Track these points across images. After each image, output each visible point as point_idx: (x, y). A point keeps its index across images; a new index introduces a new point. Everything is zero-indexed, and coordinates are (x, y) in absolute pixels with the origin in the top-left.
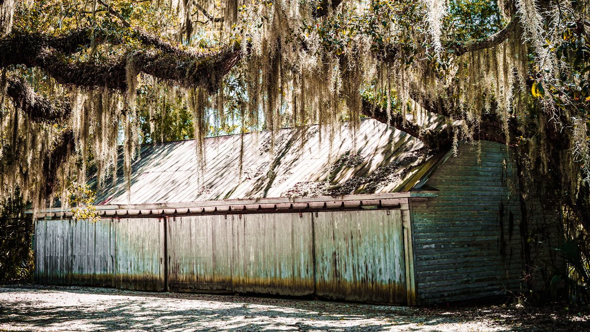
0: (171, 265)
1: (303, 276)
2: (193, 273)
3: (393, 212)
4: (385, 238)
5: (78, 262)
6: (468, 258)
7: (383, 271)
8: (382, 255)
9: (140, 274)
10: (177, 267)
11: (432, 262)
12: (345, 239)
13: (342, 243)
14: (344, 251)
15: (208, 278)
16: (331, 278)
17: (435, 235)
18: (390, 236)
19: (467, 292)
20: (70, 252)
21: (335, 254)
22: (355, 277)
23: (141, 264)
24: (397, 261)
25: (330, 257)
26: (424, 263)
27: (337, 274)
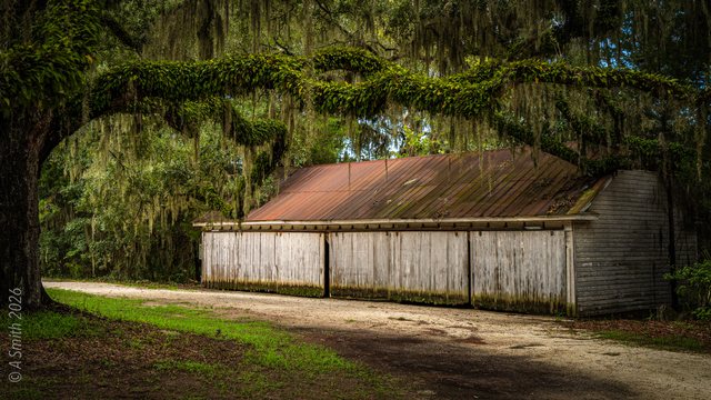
0: (332, 275)
1: (457, 287)
2: (354, 282)
3: (557, 233)
4: (548, 256)
5: (244, 270)
6: (619, 276)
7: (544, 286)
8: (544, 271)
9: (301, 282)
10: (339, 277)
11: (589, 278)
12: (508, 256)
13: (505, 260)
14: (506, 268)
15: (369, 286)
16: (493, 291)
17: (592, 254)
18: (553, 254)
19: (617, 306)
20: (236, 261)
21: (497, 269)
22: (517, 290)
23: (301, 273)
24: (559, 277)
25: (492, 272)
26: (583, 279)
27: (498, 287)
